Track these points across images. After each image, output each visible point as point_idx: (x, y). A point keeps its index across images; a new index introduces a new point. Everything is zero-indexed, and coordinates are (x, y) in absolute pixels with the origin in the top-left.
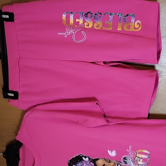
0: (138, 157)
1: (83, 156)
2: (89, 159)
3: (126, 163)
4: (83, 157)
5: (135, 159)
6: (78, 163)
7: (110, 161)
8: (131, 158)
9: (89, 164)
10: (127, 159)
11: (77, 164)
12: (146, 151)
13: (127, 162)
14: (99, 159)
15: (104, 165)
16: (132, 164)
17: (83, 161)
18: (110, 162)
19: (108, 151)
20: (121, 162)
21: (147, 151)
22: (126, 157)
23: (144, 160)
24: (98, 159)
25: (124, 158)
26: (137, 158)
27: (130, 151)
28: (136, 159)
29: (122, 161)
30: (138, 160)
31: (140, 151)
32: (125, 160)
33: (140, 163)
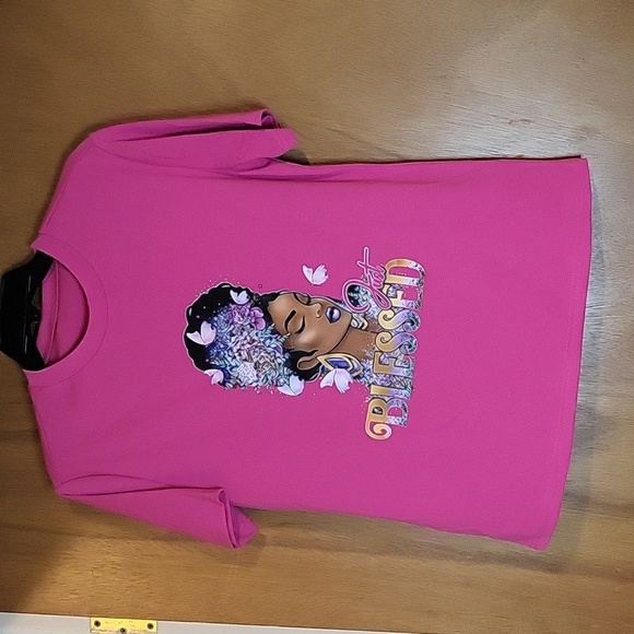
0: (391, 285)
1: (232, 288)
2: (250, 294)
3: (356, 303)
4: (232, 292)
5: (381, 290)
6: (216, 315)
7: (310, 298)
8: (371, 287)
9: (249, 315)
10: (358, 292)
11: (216, 319)
12: (411, 264)
13: (360, 301)
14: (278, 294)
15: (294, 313)
16: (374, 305)
17: (233, 306)
18: (309, 303)
19: (304, 267)
20: (340, 302)
21: (415, 264)
22: (356, 286)
23: (409, 293)
24: (274, 296)
25: (352, 289)
26: (387, 286)
27: (367, 267)
28: (385, 291)
29: (344, 297)
30: (391, 294)
31: (394, 263)
32: (352, 295)
33: (398, 302)
